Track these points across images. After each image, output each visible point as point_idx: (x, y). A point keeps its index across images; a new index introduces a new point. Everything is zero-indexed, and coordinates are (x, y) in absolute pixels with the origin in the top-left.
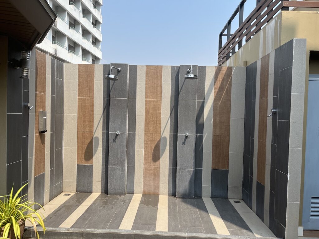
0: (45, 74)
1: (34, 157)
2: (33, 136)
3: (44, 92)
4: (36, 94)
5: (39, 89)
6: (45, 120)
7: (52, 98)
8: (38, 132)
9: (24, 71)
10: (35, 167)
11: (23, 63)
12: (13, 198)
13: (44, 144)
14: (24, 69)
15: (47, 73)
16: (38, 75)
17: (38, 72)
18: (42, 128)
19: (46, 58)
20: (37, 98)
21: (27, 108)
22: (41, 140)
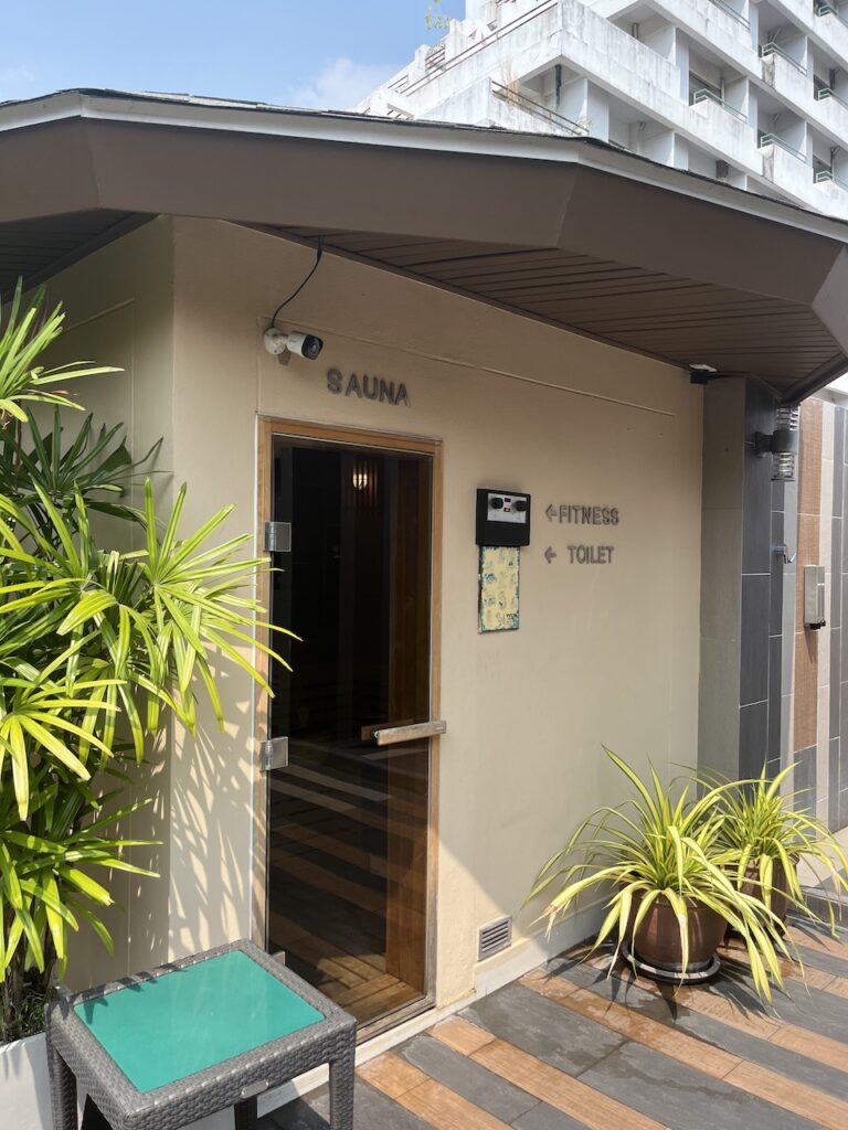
0: (819, 458)
1: (793, 695)
2: (792, 634)
3: (817, 511)
4: (799, 517)
5: (805, 505)
6: (822, 590)
7: (836, 524)
8: (802, 625)
9: (782, 462)
10: (796, 724)
11: (779, 442)
12: (766, 791)
13: (816, 661)
14: (783, 456)
15: (823, 454)
16: (804, 466)
17: (805, 456)
18: (813, 613)
19: (821, 412)
20: (801, 528)
21: (780, 557)
22: (809, 649)
